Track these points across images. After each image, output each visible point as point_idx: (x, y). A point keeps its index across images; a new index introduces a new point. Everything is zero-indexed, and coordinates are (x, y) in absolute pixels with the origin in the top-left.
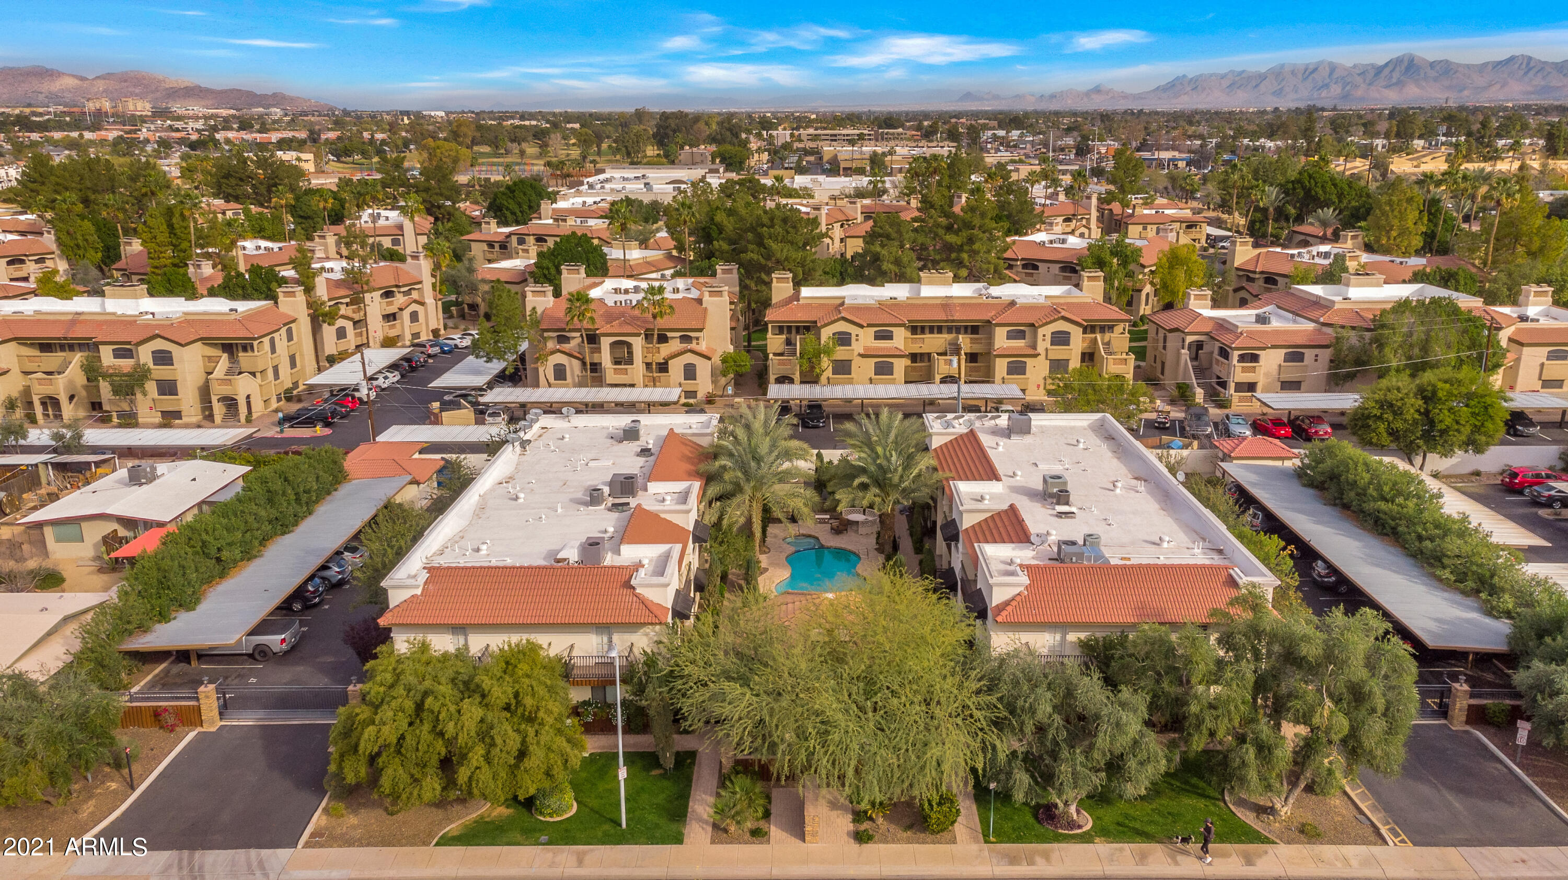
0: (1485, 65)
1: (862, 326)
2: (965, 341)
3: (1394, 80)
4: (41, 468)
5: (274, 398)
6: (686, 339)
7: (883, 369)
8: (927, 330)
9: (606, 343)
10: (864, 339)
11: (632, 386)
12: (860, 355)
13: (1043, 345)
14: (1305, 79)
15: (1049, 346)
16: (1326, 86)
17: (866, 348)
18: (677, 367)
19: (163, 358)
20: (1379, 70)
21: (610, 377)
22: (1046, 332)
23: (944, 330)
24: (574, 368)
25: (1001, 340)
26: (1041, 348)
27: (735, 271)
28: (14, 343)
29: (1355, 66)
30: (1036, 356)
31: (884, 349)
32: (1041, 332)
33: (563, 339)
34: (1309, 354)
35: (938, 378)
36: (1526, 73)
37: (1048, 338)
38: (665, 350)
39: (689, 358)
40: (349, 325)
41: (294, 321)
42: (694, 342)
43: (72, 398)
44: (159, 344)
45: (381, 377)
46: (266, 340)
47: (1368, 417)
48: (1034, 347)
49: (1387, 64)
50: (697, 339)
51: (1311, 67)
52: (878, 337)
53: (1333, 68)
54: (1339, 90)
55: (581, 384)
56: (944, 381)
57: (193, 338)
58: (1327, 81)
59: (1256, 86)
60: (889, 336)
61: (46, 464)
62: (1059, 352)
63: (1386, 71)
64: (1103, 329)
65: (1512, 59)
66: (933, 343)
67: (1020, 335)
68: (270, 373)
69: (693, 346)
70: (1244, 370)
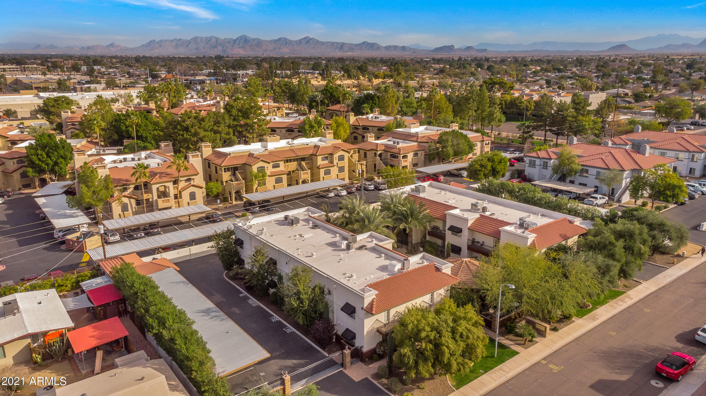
0: (272, 41)
1: (269, 163)
3: (241, 46)
6: (188, 180)
7: (279, 181)
8: (286, 162)
9: (155, 188)
10: (270, 168)
12: (269, 176)
13: (336, 161)
14: (207, 44)
15: (338, 162)
16: (215, 47)
17: (271, 173)
18: (186, 195)
20: (235, 41)
22: (336, 156)
24: (132, 204)
25: (320, 161)
26: (335, 163)
29: (225, 39)
30: (333, 166)
31: (277, 172)
32: (335, 156)
34: (419, 153)
36: (286, 44)
37: (337, 158)
39: (192, 189)
42: (192, 181)
47: (477, 170)
48: (333, 163)
49: (237, 39)
50: (193, 179)
51: (208, 39)
52: (273, 167)
53: (217, 39)
54: (221, 49)
55: (135, 213)
58: (216, 45)
59: (187, 46)
60: (278, 166)
62: (341, 164)
63: (238, 41)
65: (280, 39)
66: (292, 166)
67: (327, 158)
69: (192, 183)
70: (404, 161)
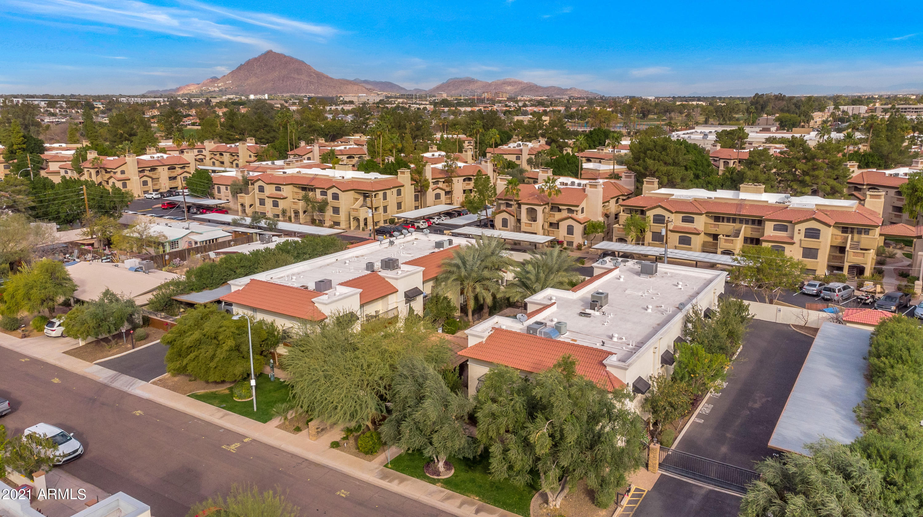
1: (672, 213)
2: (745, 230)
4: (254, 235)
5: (382, 222)
6: (570, 211)
7: (685, 241)
8: (725, 220)
9: (524, 208)
10: (675, 221)
11: (536, 234)
12: (670, 230)
13: (798, 237)
15: (803, 238)
18: (563, 226)
19: (336, 197)
21: (524, 227)
22: (801, 228)
23: (738, 221)
24: (512, 221)
25: (769, 230)
26: (796, 239)
27: (633, 177)
28: (291, 186)
30: (793, 243)
31: (688, 228)
32: (797, 227)
33: (508, 205)
35: (719, 251)
37: (803, 232)
38: (558, 216)
39: (570, 222)
40: (443, 193)
41: (403, 186)
42: (575, 213)
43: (305, 212)
44: (334, 190)
45: (436, 218)
46: (381, 194)
48: (792, 238)
50: (577, 211)
52: (684, 220)
55: (513, 229)
56: (724, 253)
57: (349, 188)
60: (692, 220)
61: (256, 233)
62: (810, 243)
64: (859, 232)
66: (725, 227)
67: (785, 229)
68: (381, 210)
69: (574, 215)
